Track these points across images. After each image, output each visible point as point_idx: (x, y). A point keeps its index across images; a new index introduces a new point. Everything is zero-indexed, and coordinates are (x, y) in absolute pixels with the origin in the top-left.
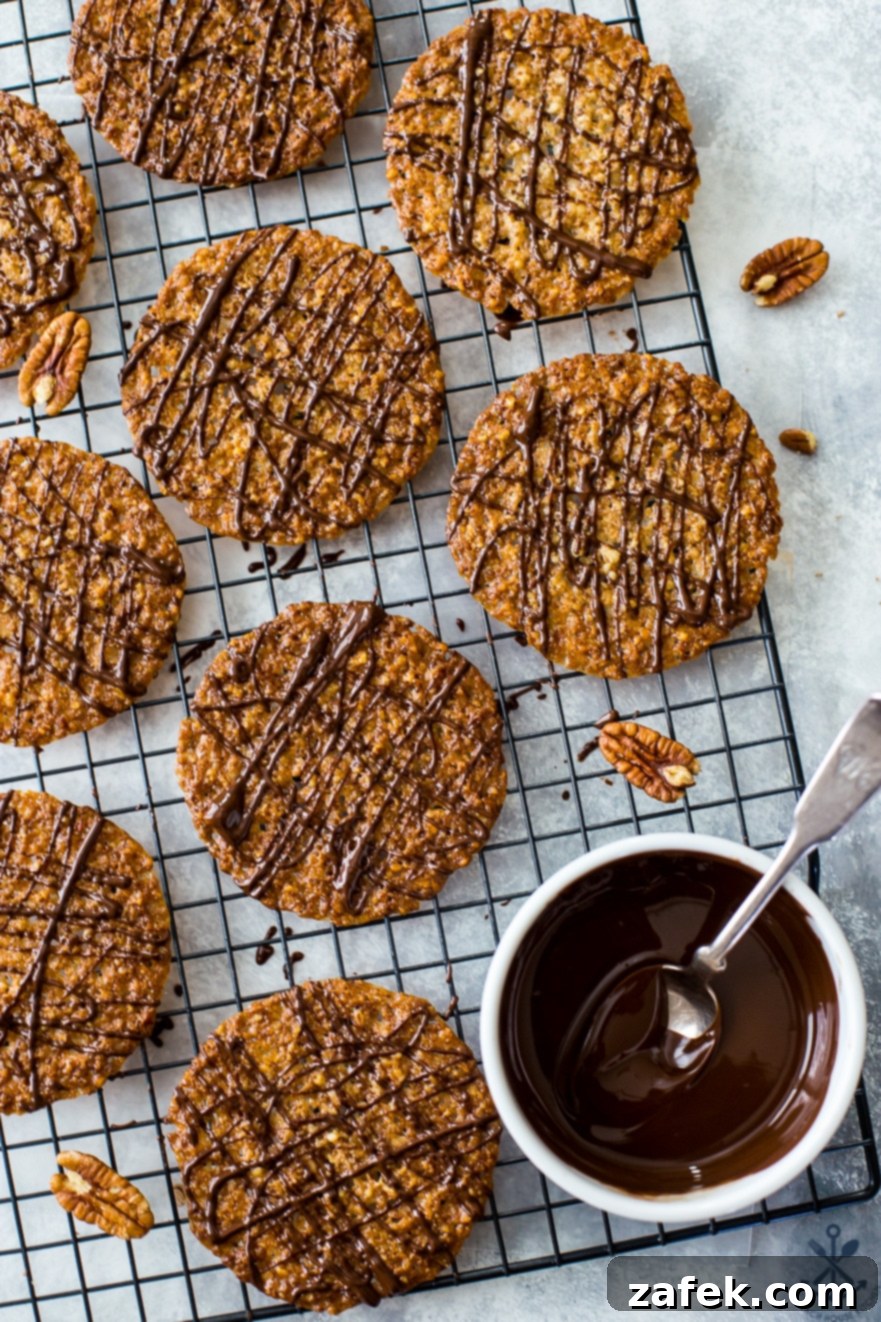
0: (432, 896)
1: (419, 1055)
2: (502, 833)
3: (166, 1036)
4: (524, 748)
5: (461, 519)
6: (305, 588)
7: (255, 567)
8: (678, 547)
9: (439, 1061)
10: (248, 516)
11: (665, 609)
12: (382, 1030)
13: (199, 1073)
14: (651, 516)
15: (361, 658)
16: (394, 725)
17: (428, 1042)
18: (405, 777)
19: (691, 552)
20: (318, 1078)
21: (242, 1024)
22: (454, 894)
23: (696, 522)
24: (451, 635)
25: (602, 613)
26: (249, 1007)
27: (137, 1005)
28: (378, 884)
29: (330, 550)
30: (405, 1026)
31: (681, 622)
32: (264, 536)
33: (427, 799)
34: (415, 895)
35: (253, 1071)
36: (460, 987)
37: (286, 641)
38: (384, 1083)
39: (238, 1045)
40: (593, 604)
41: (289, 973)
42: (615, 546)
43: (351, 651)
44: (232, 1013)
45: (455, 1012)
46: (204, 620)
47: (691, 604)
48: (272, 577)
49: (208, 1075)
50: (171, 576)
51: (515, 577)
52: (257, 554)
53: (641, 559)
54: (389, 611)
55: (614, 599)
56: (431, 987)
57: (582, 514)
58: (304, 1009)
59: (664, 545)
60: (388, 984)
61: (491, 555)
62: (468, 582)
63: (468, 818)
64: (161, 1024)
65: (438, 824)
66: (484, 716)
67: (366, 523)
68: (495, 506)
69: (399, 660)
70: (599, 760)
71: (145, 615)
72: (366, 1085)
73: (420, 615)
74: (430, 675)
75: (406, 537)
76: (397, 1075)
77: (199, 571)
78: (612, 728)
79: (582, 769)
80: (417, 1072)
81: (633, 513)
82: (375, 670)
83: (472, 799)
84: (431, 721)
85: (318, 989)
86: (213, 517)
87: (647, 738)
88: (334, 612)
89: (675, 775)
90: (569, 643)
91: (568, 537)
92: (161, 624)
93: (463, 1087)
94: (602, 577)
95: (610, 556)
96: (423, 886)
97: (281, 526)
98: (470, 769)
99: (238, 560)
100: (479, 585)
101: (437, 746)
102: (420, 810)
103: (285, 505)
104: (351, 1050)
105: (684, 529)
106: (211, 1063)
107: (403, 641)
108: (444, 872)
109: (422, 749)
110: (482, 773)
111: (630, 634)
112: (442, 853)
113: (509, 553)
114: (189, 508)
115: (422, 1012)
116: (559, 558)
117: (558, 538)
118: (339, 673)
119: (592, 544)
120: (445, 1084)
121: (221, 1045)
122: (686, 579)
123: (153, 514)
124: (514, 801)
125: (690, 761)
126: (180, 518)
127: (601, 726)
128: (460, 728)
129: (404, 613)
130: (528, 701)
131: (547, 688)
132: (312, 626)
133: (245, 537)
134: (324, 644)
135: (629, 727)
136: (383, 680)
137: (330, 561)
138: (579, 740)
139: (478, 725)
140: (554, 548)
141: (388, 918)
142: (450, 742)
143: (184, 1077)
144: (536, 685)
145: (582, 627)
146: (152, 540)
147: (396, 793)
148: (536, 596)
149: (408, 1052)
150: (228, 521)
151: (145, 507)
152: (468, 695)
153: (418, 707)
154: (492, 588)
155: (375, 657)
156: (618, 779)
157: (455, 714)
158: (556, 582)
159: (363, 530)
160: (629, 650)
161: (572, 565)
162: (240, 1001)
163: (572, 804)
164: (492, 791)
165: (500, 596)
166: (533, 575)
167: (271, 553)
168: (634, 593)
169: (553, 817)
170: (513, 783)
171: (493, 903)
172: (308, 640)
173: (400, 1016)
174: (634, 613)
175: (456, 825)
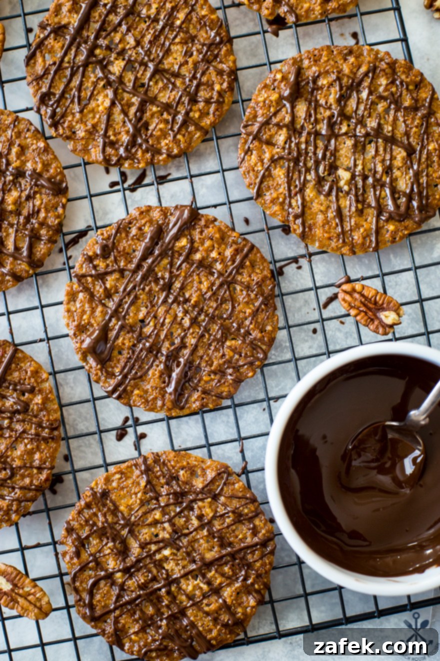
0: (231, 396)
1: (222, 499)
2: (273, 356)
3: (58, 487)
4: (288, 300)
5: (248, 151)
6: (146, 197)
7: (113, 184)
8: (388, 170)
9: (235, 503)
10: (109, 150)
11: (380, 210)
12: (199, 484)
13: (80, 512)
14: (371, 150)
15: (184, 242)
16: (205, 286)
17: (228, 491)
18: (212, 319)
19: (397, 173)
20: (157, 515)
21: (108, 480)
22: (242, 395)
23: (400, 154)
24: (241, 227)
25: (339, 213)
26: (112, 469)
27: (40, 469)
28: (195, 389)
29: (161, 173)
30: (213, 481)
31: (390, 219)
32: (119, 163)
33: (227, 333)
34: (220, 397)
35: (115, 511)
36: (248, 454)
37: (134, 231)
38: (200, 517)
39: (105, 494)
40: (334, 206)
41: (137, 447)
42: (348, 169)
43: (177, 238)
44: (101, 474)
45: (245, 471)
46: (80, 218)
47: (397, 207)
48: (124, 190)
49: (87, 513)
50: (59, 189)
51: (283, 189)
52: (115, 176)
53: (365, 178)
54: (201, 212)
55: (348, 204)
56: (229, 455)
57: (326, 148)
58: (148, 470)
59: (379, 168)
60: (201, 453)
61: (267, 175)
62: (253, 192)
63: (253, 346)
64: (56, 480)
65: (234, 350)
66: (264, 279)
67: (186, 154)
68: (270, 143)
69: (208, 243)
70: (337, 308)
71: (42, 215)
72: (188, 519)
73: (221, 214)
74: (228, 253)
75: (211, 164)
76: (208, 512)
77: (77, 187)
78: (346, 287)
79: (326, 314)
80: (221, 510)
81: (359, 147)
82: (193, 250)
83: (255, 334)
84: (229, 283)
85: (157, 458)
86: (86, 150)
87: (369, 294)
88: (165, 212)
89: (388, 317)
90: (318, 232)
91: (317, 163)
92: (52, 221)
93: (251, 520)
94: (339, 190)
95: (344, 175)
96: (225, 390)
97: (131, 157)
98: (255, 314)
99: (102, 180)
100: (259, 194)
101: (233, 300)
102: (222, 341)
103: (133, 143)
104: (179, 496)
105: (392, 158)
106: (88, 506)
107: (211, 231)
108: (238, 381)
109: (224, 301)
110: (261, 317)
111: (358, 226)
112: (237, 369)
113: (279, 174)
114: (70, 145)
115: (224, 472)
116: (311, 176)
117: (311, 163)
118: (169, 252)
119: (333, 168)
120: (239, 518)
121: (94, 494)
122: (394, 191)
123: (47, 149)
124: (282, 335)
125: (397, 308)
126: (65, 152)
127: (339, 286)
128: (248, 287)
129: (211, 213)
130: (290, 270)
131: (303, 262)
132: (151, 221)
133: (107, 165)
134: (159, 233)
135: (358, 286)
136: (198, 256)
137: (162, 180)
138: (324, 294)
139: (259, 285)
140: (308, 170)
141: (202, 411)
142: (241, 296)
143: (71, 514)
144: (295, 260)
145: (326, 222)
146: (46, 166)
147: (207, 330)
148: (297, 202)
149: (215, 498)
150: (96, 154)
151: (41, 144)
152: (253, 266)
153: (221, 274)
154: (268, 197)
155: (192, 242)
156: (350, 321)
157: (245, 278)
158: (310, 193)
159: (183, 160)
160: (357, 237)
161: (320, 181)
162: (106, 465)
163: (320, 336)
164: (269, 328)
165: (273, 201)
166: (295, 189)
167: (123, 175)
168: (361, 200)
169: (306, 345)
170: (282, 323)
171: (270, 400)
172: (148, 230)
173: (210, 475)
174: (360, 213)
175: (246, 350)
